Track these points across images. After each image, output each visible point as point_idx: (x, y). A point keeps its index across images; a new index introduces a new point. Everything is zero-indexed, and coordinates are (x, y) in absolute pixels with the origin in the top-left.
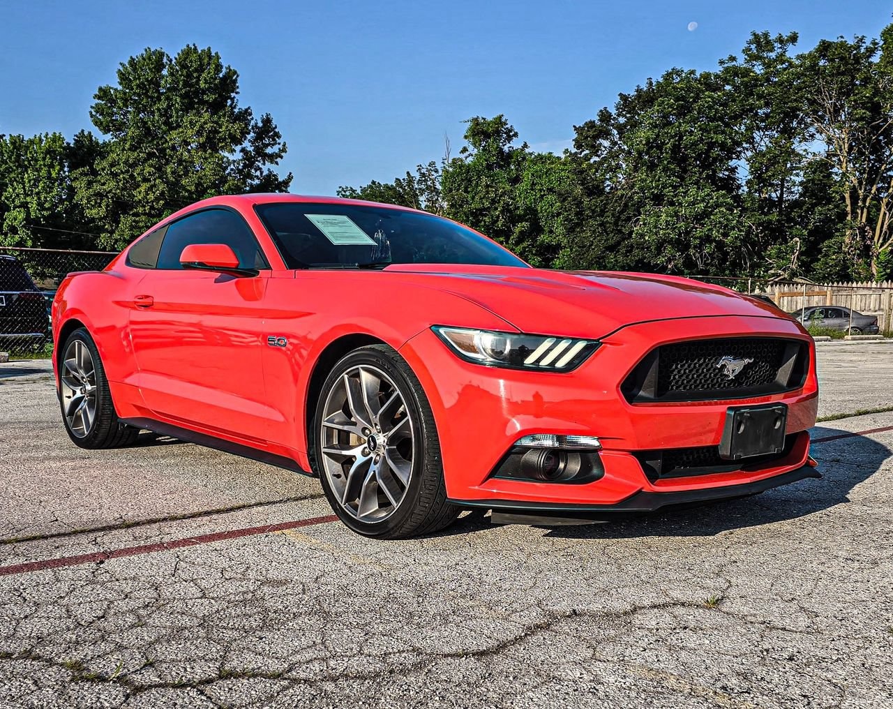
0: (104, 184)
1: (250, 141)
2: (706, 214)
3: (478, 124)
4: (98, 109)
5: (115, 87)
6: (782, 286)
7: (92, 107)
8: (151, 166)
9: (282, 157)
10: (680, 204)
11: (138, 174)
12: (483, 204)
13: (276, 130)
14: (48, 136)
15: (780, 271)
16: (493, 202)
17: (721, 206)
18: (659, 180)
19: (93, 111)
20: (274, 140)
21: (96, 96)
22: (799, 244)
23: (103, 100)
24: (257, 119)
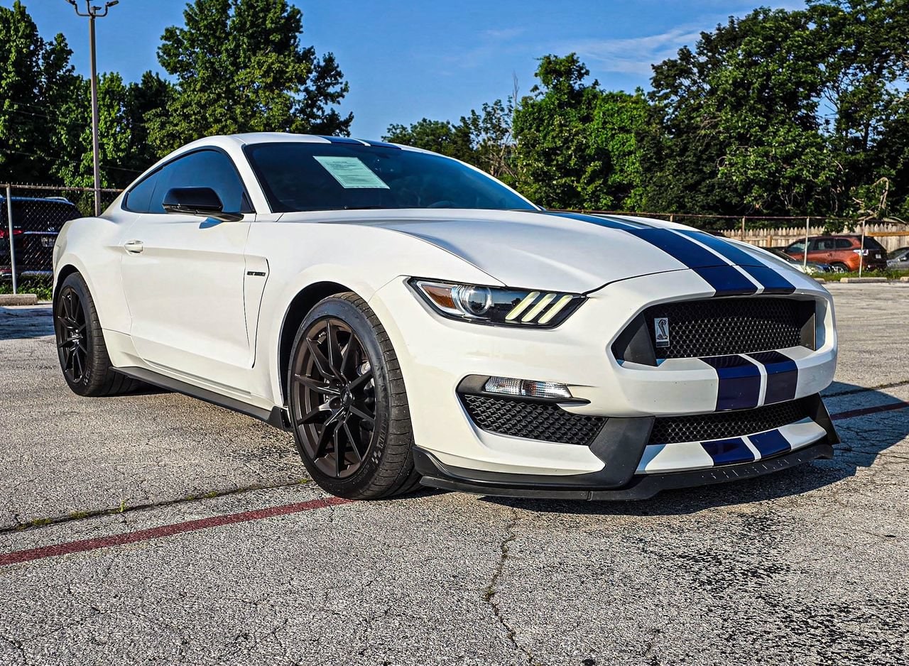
0: (176, 125)
1: (312, 81)
2: (796, 154)
3: (550, 63)
4: (166, 50)
5: (181, 28)
6: (872, 225)
7: (159, 48)
8: (222, 107)
9: (343, 97)
10: (770, 145)
11: (210, 115)
12: (555, 143)
13: (338, 69)
14: (106, 76)
15: (869, 211)
16: (566, 141)
17: (812, 146)
18: (745, 120)
19: (160, 51)
20: (336, 79)
21: (162, 37)
22: (887, 183)
23: (170, 41)
24: (319, 58)
